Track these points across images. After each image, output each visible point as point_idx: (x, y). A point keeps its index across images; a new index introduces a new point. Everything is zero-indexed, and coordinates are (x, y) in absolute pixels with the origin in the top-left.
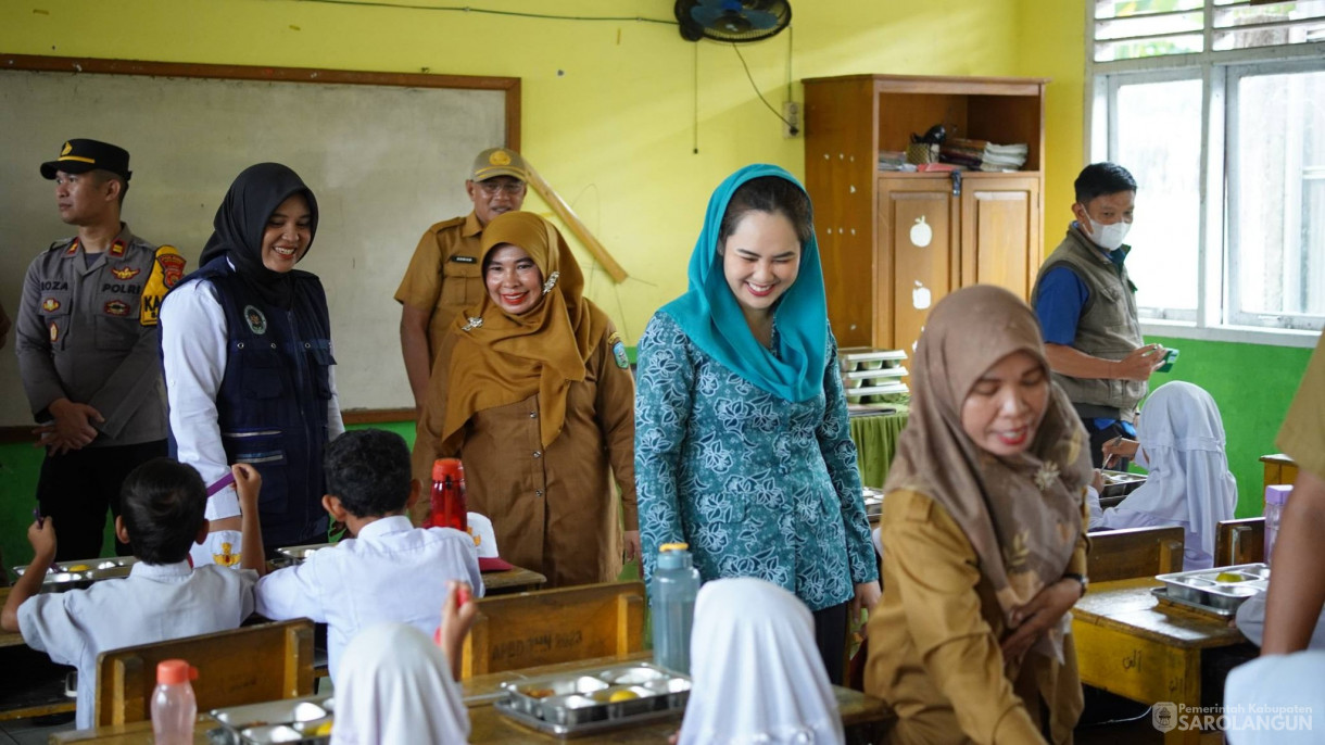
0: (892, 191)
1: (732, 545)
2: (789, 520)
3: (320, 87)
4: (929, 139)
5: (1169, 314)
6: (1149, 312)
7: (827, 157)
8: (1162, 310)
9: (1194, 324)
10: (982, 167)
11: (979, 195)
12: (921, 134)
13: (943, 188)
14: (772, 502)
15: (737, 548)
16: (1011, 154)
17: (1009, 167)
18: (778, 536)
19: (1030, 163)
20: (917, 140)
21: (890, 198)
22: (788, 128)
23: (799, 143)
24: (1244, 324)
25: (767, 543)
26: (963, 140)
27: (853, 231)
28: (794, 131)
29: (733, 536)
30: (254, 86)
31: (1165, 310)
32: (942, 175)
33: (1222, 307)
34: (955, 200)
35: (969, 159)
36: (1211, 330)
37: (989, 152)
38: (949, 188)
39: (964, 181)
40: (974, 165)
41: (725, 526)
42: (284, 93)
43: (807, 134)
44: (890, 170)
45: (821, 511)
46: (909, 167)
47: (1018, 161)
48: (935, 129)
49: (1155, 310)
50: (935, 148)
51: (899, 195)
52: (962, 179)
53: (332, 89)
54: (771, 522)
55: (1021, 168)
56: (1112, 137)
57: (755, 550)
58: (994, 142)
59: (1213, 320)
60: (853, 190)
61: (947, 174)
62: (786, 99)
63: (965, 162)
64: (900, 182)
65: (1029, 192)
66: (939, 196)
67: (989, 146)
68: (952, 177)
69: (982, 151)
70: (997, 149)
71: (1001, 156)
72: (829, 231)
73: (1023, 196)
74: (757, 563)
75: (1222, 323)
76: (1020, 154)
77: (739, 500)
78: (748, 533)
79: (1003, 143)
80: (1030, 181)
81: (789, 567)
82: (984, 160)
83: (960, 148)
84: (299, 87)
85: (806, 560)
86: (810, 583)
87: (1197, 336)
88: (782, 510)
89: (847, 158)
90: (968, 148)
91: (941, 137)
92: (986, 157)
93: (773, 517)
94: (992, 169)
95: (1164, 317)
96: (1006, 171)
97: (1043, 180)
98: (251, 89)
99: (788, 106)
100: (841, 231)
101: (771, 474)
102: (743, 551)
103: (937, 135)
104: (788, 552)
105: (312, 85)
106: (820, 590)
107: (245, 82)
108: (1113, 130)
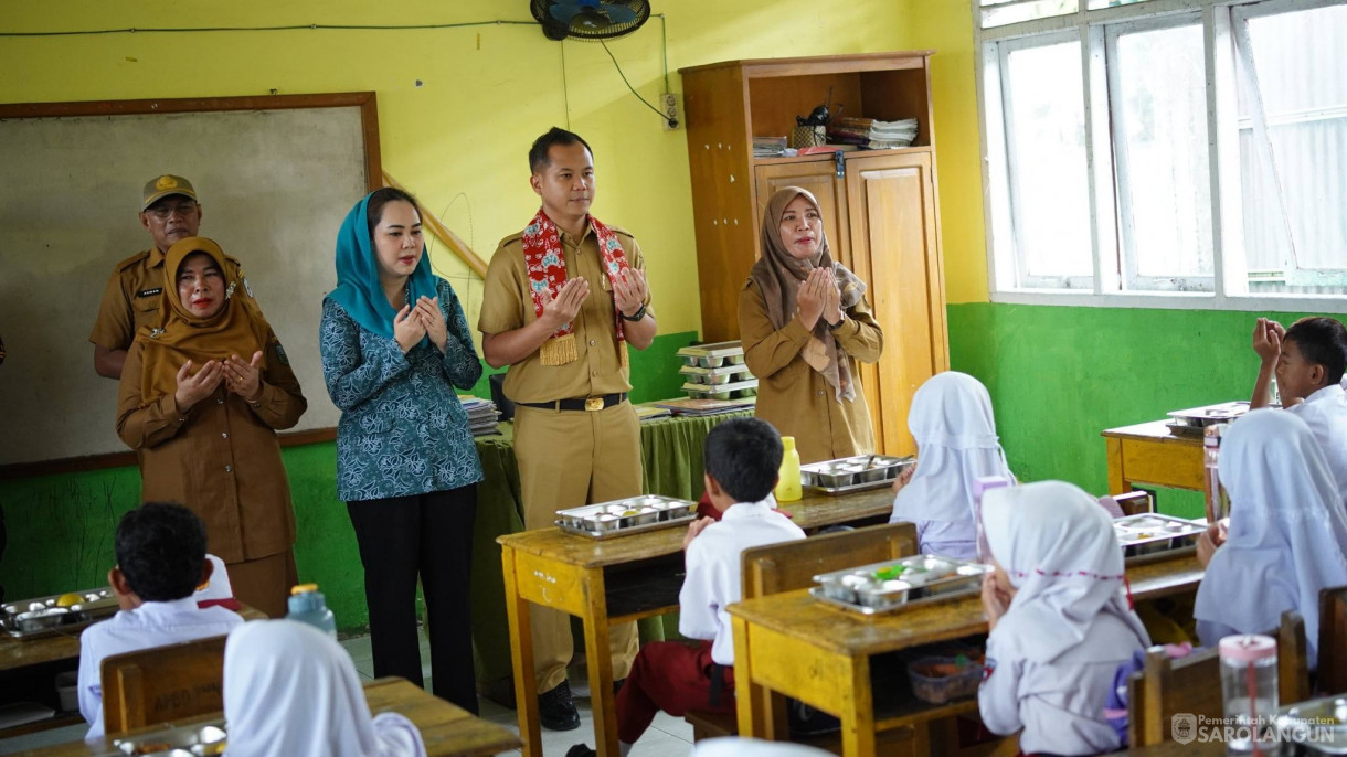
0: (771, 178)
1: (386, 447)
2: (424, 427)
3: (163, 117)
4: (813, 121)
5: (1072, 282)
6: (1054, 280)
7: (707, 147)
8: (1065, 278)
9: (1091, 292)
10: (870, 146)
11: (865, 175)
12: (806, 116)
13: (825, 170)
14: (411, 415)
15: (389, 449)
16: (901, 129)
17: (899, 143)
18: (417, 439)
19: (920, 138)
20: (802, 122)
21: (769, 184)
22: (667, 121)
23: (681, 135)
24: (1142, 289)
25: (409, 444)
26: (851, 119)
27: (736, 221)
28: (673, 123)
29: (385, 441)
30: (92, 121)
31: (1068, 279)
32: (824, 157)
33: (1119, 272)
34: (840, 182)
35: (857, 138)
36: (1108, 296)
37: (875, 129)
38: (832, 170)
39: (847, 162)
40: (863, 144)
41: (380, 434)
42: (124, 127)
43: (689, 125)
44: (771, 156)
45: (449, 420)
46: (791, 152)
47: (909, 137)
48: (818, 110)
49: (1060, 278)
50: (821, 130)
51: (778, 182)
52: (845, 160)
53: (176, 118)
54: (411, 430)
55: (913, 144)
56: (1007, 104)
57: (401, 450)
58: (880, 120)
59: (1109, 286)
60: (733, 179)
61: (829, 156)
62: (664, 91)
63: (855, 141)
64: (778, 167)
65: (920, 168)
66: (822, 178)
67: (875, 123)
68: (835, 158)
69: (868, 129)
70: (884, 125)
71: (887, 133)
72: (715, 222)
73: (915, 172)
74: (404, 458)
75: (1121, 288)
76: (909, 129)
77: (388, 416)
78: (395, 439)
79: (890, 120)
80: (921, 156)
81: (427, 460)
82: (871, 138)
83: (849, 127)
84: (140, 119)
85: (439, 454)
86: (443, 471)
87: (1095, 304)
88: (419, 421)
89: (724, 148)
90: (855, 127)
91: (825, 119)
92: (872, 135)
93: (413, 425)
94: (881, 147)
95: (1068, 285)
96: (893, 148)
97: (934, 154)
98: (91, 127)
99: (665, 98)
100: (725, 221)
101: (410, 396)
102: (394, 452)
103: (820, 117)
104: (425, 449)
105: (154, 115)
106: (452, 475)
107: (83, 118)
108: (1006, 98)
